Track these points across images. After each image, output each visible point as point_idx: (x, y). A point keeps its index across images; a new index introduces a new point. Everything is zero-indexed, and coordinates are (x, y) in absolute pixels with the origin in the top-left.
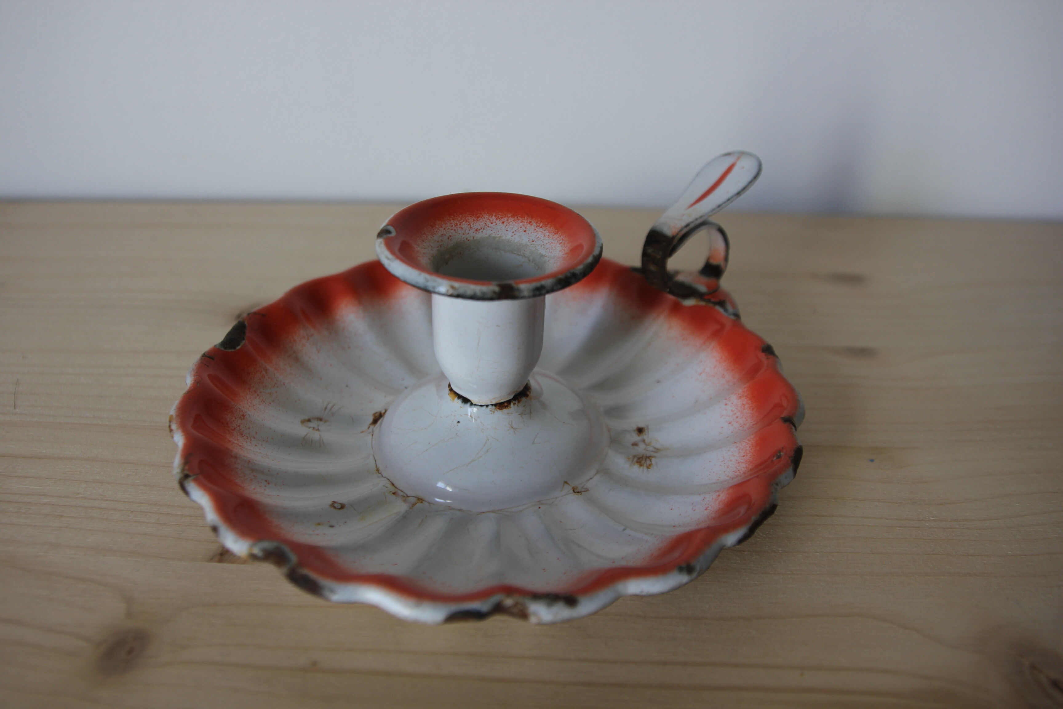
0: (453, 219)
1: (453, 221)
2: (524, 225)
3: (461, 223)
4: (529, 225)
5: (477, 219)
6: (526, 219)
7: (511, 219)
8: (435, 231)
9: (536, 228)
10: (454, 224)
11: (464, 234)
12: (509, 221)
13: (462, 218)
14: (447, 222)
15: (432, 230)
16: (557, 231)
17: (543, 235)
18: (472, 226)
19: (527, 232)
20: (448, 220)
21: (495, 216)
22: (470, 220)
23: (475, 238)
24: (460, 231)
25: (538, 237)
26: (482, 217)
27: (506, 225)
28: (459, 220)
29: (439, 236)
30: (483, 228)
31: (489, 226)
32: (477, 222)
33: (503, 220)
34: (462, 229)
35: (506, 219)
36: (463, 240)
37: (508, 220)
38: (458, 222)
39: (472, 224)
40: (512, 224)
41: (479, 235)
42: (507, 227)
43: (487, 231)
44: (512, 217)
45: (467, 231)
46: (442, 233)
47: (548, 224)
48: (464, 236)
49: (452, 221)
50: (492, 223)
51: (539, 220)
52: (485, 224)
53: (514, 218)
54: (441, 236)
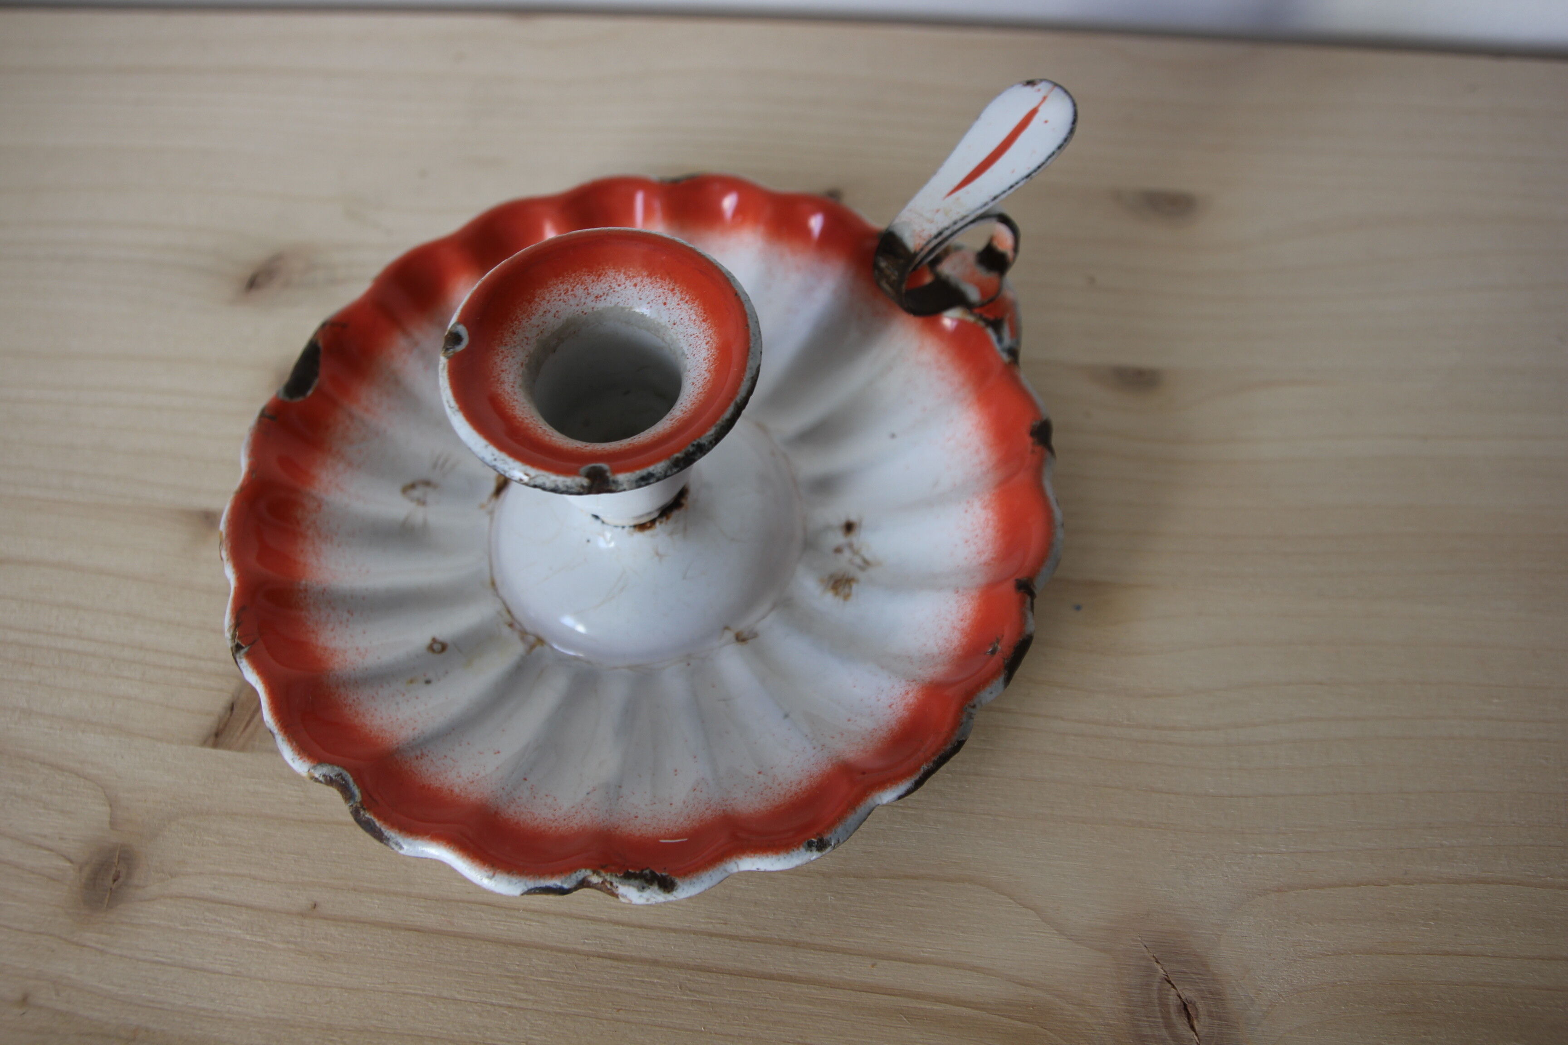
0: (561, 283)
1: (563, 286)
2: (664, 293)
3: (574, 287)
4: (671, 294)
5: (598, 279)
6: (667, 283)
7: (647, 280)
8: (534, 308)
9: (680, 302)
10: (564, 291)
11: (578, 305)
12: (644, 282)
13: (575, 279)
14: (552, 289)
15: (529, 309)
16: (706, 315)
17: (688, 317)
18: (590, 291)
19: (668, 306)
20: (554, 284)
21: (625, 274)
22: (587, 281)
23: (595, 310)
24: (573, 302)
25: (682, 319)
26: (604, 275)
27: (640, 290)
28: (571, 284)
29: (540, 316)
30: (606, 292)
31: (615, 289)
32: (598, 284)
33: (635, 280)
34: (575, 297)
35: (639, 279)
36: (578, 314)
37: (642, 281)
38: (569, 286)
39: (590, 288)
40: (649, 289)
41: (601, 305)
42: (641, 293)
43: (612, 297)
44: (647, 276)
45: (583, 300)
46: (545, 310)
47: (696, 299)
48: (578, 307)
49: (560, 286)
50: (619, 285)
51: (685, 288)
52: (610, 286)
53: (651, 278)
54: (543, 315)
